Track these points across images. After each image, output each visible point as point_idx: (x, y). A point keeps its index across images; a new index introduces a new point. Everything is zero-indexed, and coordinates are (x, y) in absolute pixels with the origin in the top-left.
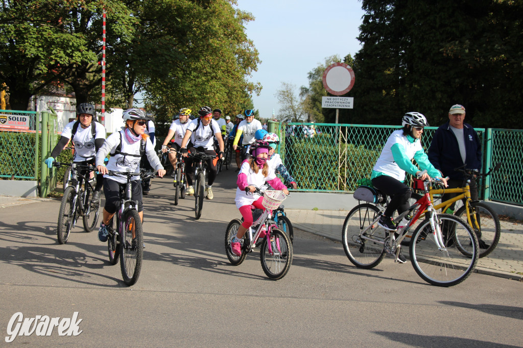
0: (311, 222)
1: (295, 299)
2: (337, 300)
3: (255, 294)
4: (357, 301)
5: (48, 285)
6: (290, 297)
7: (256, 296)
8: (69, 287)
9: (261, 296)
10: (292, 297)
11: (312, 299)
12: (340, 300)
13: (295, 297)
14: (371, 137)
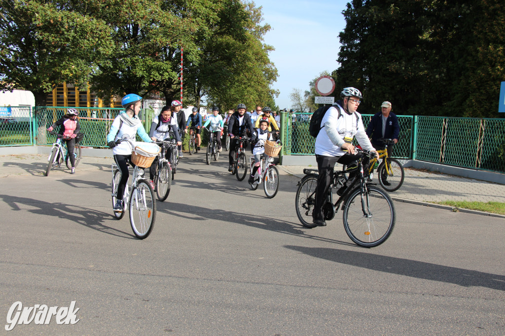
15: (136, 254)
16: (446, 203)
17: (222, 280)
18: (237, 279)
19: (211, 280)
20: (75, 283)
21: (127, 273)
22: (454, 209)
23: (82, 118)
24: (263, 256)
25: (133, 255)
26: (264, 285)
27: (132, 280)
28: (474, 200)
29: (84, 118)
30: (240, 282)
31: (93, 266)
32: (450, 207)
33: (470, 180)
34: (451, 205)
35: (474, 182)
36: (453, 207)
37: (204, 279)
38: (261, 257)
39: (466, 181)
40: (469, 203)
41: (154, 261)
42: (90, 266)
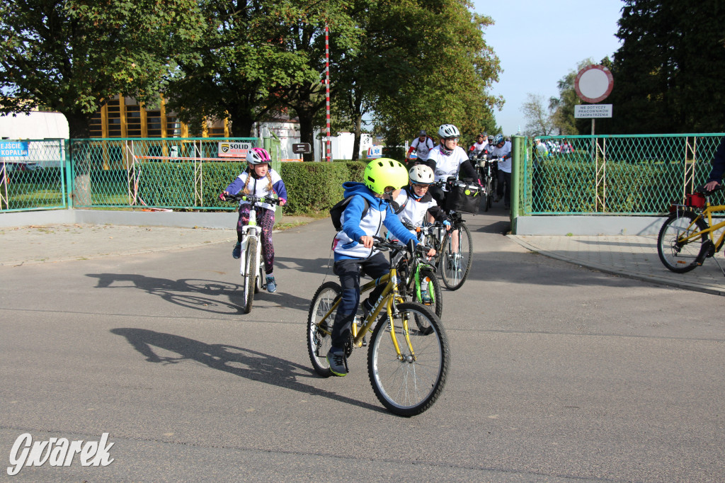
0: (565, 249)
1: (547, 335)
2: (596, 335)
3: (500, 329)
4: (621, 335)
5: (275, 320)
6: (540, 332)
7: (502, 331)
8: (296, 323)
9: (508, 331)
10: (543, 332)
11: (566, 334)
12: (600, 334)
13: (547, 333)
14: (633, 148)
15: (252, 410)
17: (420, 463)
18: (449, 461)
19: (398, 462)
21: (237, 448)
24: (496, 412)
25: (248, 410)
27: (246, 462)
31: (170, 434)
37: (385, 461)
38: (493, 414)
41: (287, 422)
42: (166, 434)
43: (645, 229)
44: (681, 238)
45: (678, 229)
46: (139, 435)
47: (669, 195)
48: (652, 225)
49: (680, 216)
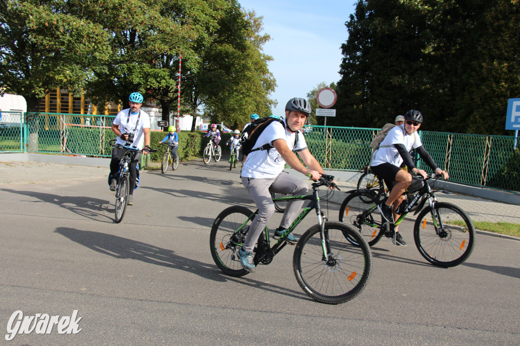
15: (132, 276)
16: (455, 223)
17: (227, 308)
18: (243, 307)
19: (215, 307)
20: (65, 309)
21: (123, 298)
22: (463, 230)
23: (75, 125)
24: (268, 280)
25: (129, 276)
26: (272, 314)
27: (128, 306)
28: (483, 220)
29: (78, 125)
30: (247, 310)
31: (84, 289)
32: (459, 227)
33: (475, 198)
34: (459, 224)
35: (480, 200)
36: (462, 228)
37: (207, 306)
39: (472, 199)
40: (477, 223)
41: (152, 284)
42: (82, 289)
43: (351, 179)
44: (369, 185)
45: (368, 180)
46: (66, 289)
47: (364, 160)
48: (354, 176)
49: (369, 173)
